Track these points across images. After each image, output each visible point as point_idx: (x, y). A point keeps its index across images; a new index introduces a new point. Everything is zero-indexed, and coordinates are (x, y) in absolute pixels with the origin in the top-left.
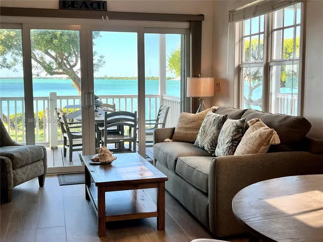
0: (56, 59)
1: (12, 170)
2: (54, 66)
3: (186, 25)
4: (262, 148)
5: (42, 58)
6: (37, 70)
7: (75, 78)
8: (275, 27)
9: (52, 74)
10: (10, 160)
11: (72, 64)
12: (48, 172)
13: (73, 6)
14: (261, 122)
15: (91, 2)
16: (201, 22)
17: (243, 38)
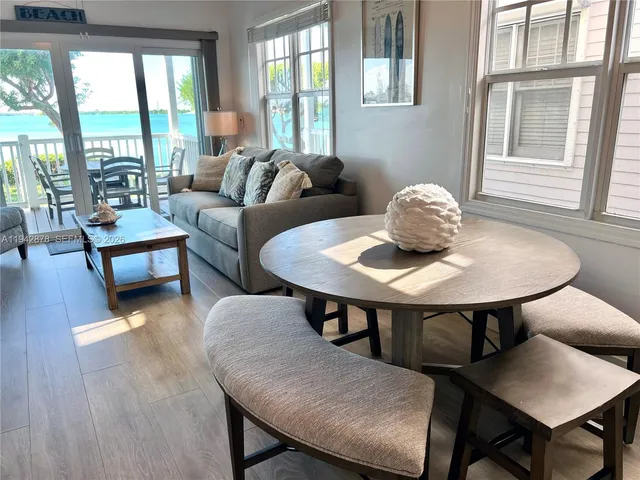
0: (22, 90)
2: (20, 97)
3: (195, 45)
4: (294, 193)
7: (51, 115)
8: (302, 50)
9: (17, 109)
11: (45, 94)
13: (36, 16)
14: (292, 164)
15: (64, 12)
16: (214, 41)
17: (266, 62)
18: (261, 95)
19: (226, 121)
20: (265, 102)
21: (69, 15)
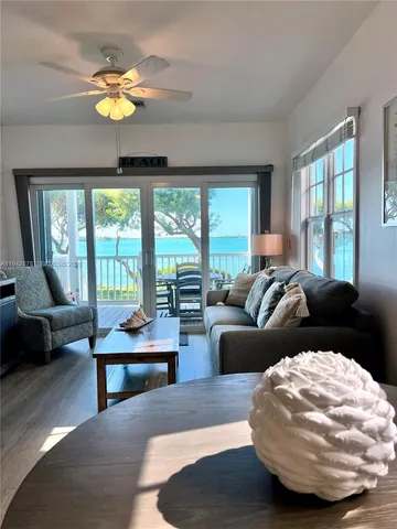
0: (176, 221)
1: (49, 331)
2: (174, 226)
3: (254, 177)
4: (288, 321)
5: (163, 219)
6: (159, 231)
7: (193, 238)
8: (337, 172)
9: (172, 234)
10: (47, 321)
11: (191, 224)
12: (98, 332)
13: (132, 164)
14: (300, 288)
15: (152, 159)
16: (269, 173)
17: (310, 188)
18: (303, 219)
19: (272, 243)
20: (306, 224)
21: (155, 161)
